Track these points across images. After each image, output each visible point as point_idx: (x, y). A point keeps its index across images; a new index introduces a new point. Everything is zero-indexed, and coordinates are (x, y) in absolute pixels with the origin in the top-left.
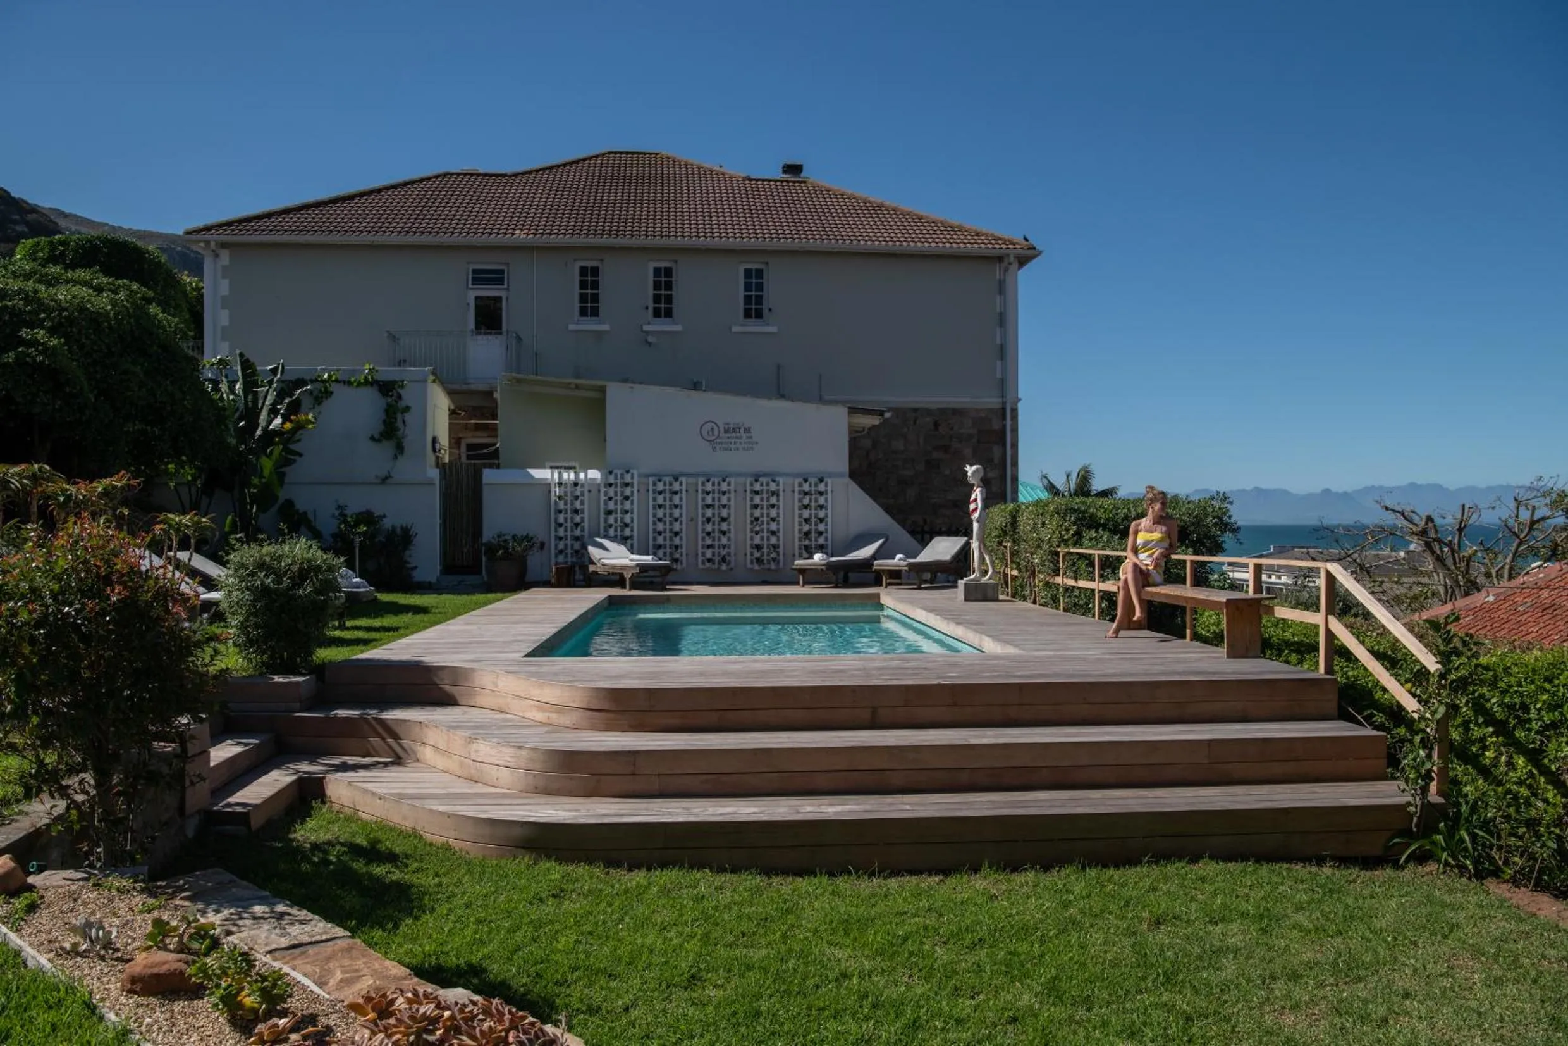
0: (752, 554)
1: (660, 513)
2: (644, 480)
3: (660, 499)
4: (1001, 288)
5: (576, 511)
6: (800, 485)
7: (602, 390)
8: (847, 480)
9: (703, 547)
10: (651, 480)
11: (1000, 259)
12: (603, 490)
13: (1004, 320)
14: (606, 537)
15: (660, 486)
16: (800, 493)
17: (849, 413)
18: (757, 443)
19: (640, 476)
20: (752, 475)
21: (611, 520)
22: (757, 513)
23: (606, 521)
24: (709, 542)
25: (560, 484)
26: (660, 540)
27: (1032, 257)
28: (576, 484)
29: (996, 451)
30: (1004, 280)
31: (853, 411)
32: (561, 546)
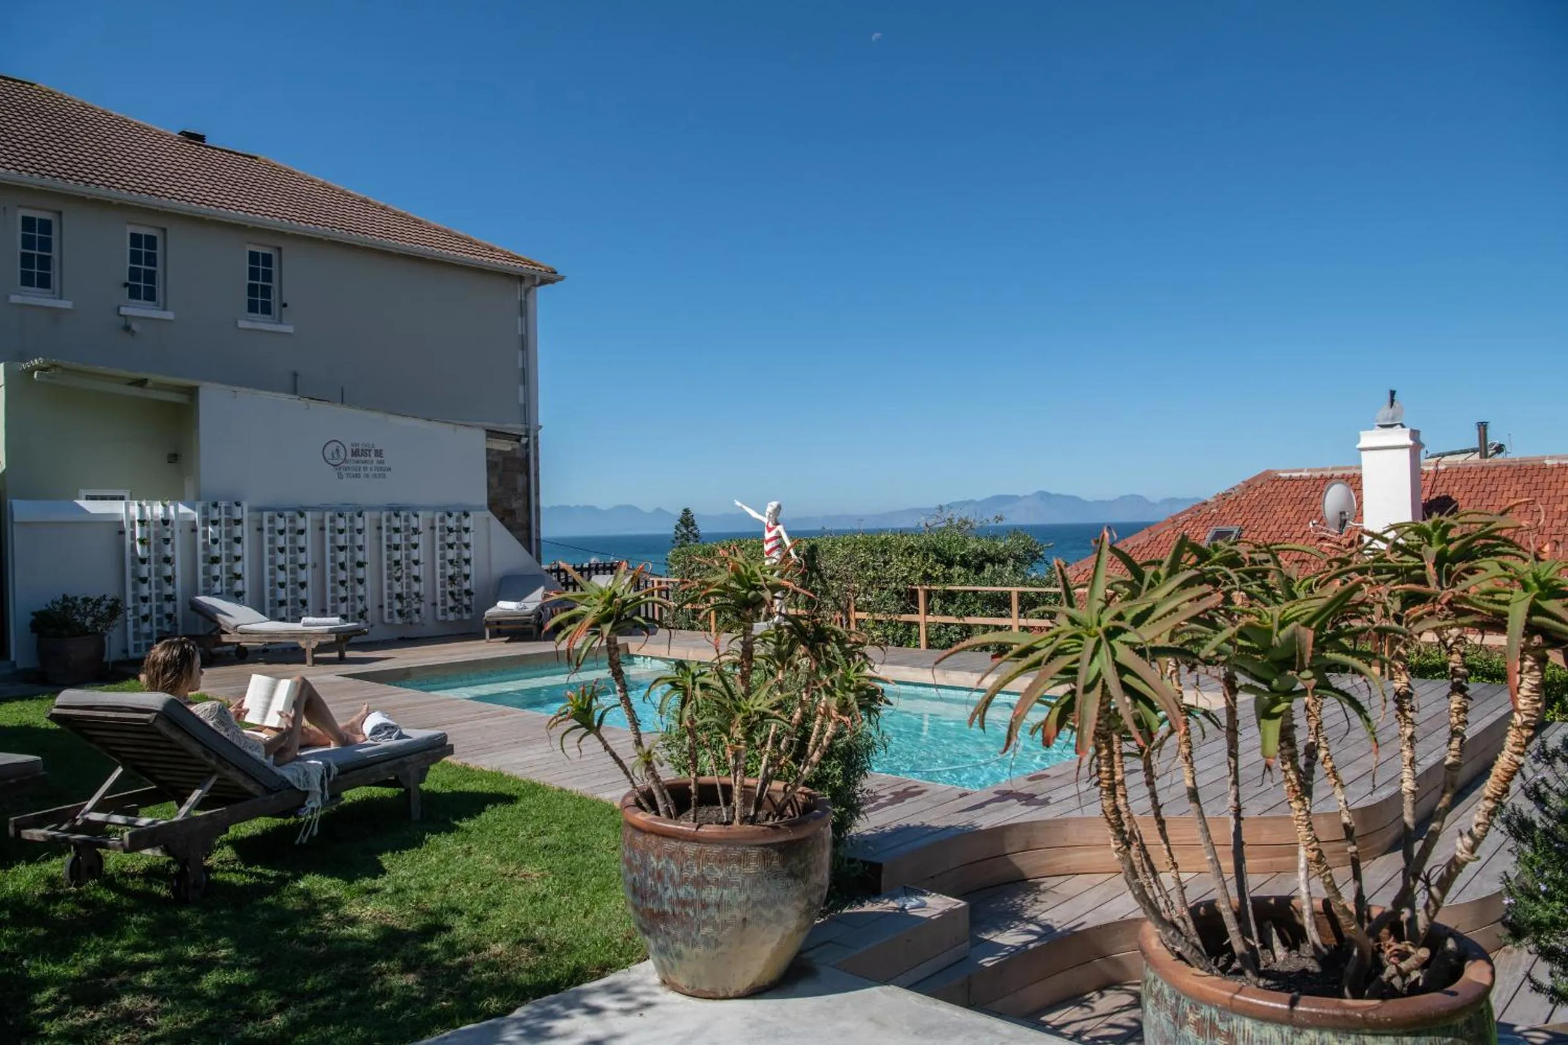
0: (390, 606)
1: (281, 559)
2: (257, 515)
3: (281, 541)
4: (523, 310)
5: (167, 560)
6: (442, 520)
7: (192, 392)
8: (489, 513)
9: (333, 600)
10: (266, 515)
11: (521, 278)
12: (200, 529)
13: (525, 343)
14: (208, 593)
15: (281, 524)
16: (441, 530)
17: (488, 436)
18: (389, 469)
19: (250, 510)
20: (390, 508)
21: (216, 570)
22: (397, 555)
23: (206, 571)
24: (342, 593)
25: (142, 522)
26: (282, 594)
27: (552, 282)
28: (165, 522)
29: (521, 480)
30: (526, 302)
31: (492, 434)
32: (145, 610)
